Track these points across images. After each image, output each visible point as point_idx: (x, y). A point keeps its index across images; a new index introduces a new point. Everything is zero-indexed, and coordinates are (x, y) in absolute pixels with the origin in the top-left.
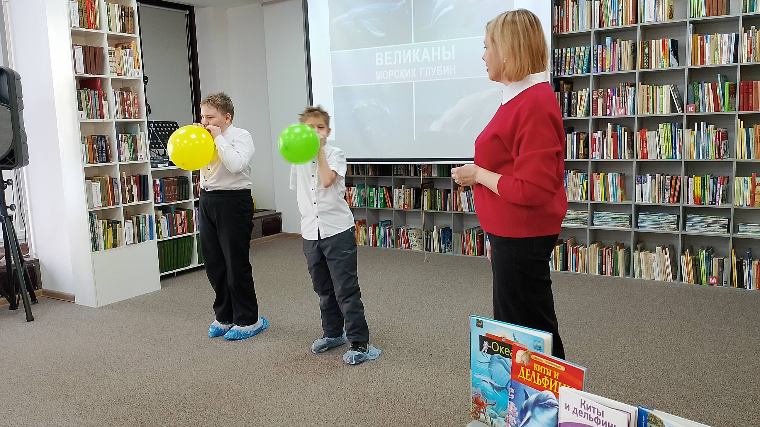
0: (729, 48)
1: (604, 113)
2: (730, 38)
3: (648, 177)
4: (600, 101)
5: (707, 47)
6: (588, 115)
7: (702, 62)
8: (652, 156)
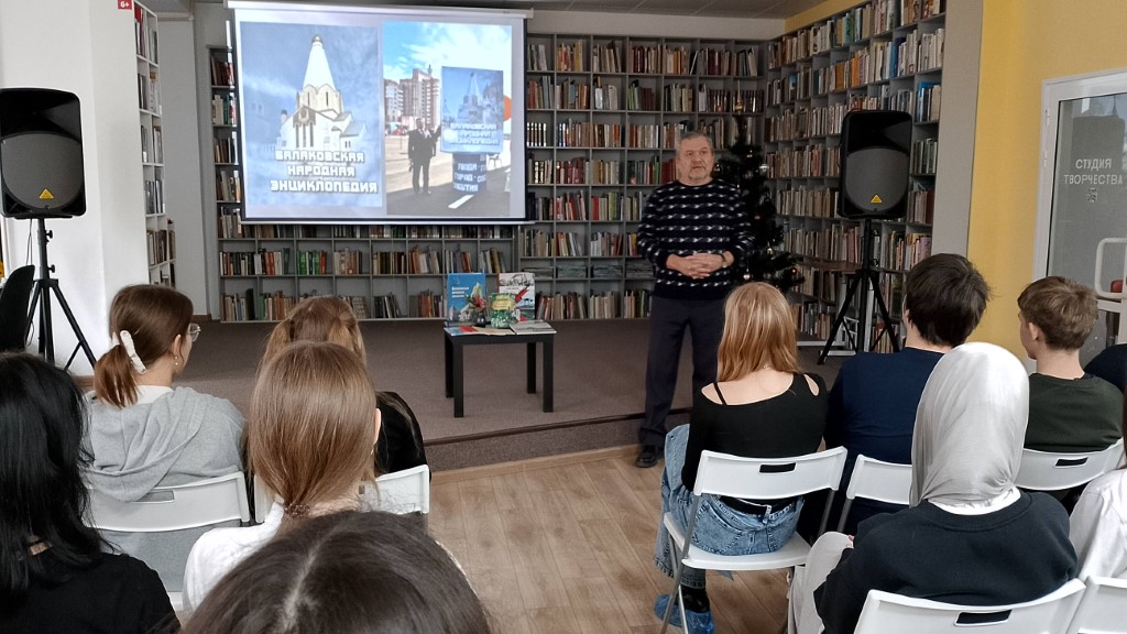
0: (655, 136)
1: (566, 181)
2: (655, 128)
3: (600, 235)
4: (562, 170)
5: (640, 133)
6: (552, 182)
7: (637, 146)
8: (602, 218)
